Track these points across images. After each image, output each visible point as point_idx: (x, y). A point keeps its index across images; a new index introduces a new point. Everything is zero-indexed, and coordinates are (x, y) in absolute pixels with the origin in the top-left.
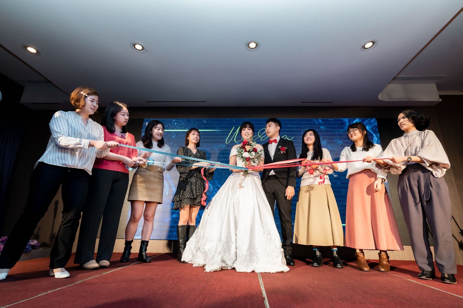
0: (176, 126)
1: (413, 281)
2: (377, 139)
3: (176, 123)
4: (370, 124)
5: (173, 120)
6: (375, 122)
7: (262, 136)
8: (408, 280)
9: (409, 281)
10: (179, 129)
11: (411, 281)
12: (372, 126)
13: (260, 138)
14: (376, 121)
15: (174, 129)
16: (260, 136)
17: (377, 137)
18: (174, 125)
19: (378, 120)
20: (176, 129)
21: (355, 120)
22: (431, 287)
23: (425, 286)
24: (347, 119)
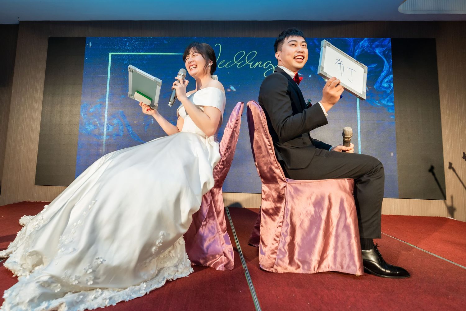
0: (129, 48)
1: (413, 246)
2: (388, 67)
3: (127, 44)
4: (382, 47)
5: (124, 39)
6: (388, 43)
7: (238, 62)
8: (406, 244)
9: (408, 246)
10: (132, 52)
11: (410, 246)
12: (384, 49)
13: (236, 65)
14: (391, 42)
15: (126, 52)
16: (236, 62)
17: (389, 63)
18: (125, 46)
19: (393, 41)
20: (128, 52)
21: (362, 40)
22: (434, 255)
23: (426, 253)
24: (351, 39)
